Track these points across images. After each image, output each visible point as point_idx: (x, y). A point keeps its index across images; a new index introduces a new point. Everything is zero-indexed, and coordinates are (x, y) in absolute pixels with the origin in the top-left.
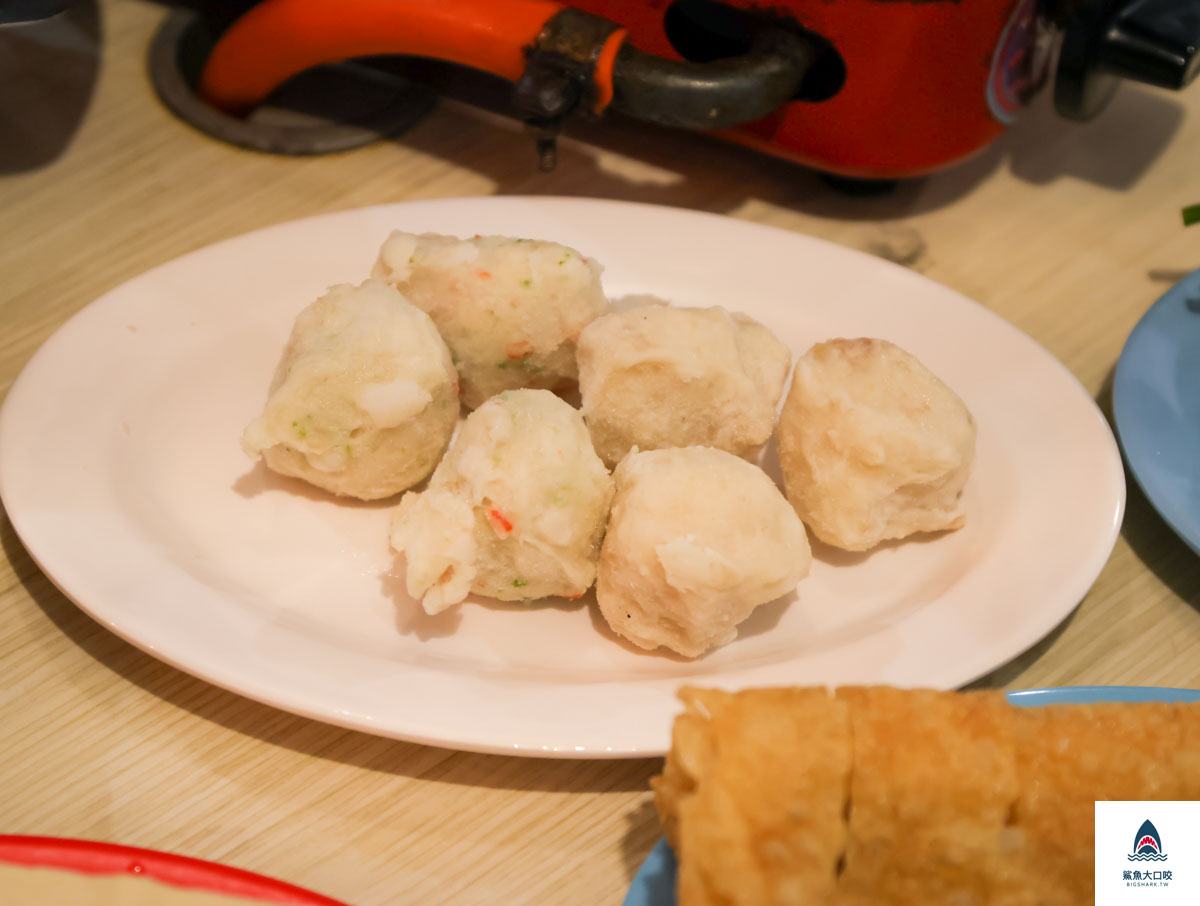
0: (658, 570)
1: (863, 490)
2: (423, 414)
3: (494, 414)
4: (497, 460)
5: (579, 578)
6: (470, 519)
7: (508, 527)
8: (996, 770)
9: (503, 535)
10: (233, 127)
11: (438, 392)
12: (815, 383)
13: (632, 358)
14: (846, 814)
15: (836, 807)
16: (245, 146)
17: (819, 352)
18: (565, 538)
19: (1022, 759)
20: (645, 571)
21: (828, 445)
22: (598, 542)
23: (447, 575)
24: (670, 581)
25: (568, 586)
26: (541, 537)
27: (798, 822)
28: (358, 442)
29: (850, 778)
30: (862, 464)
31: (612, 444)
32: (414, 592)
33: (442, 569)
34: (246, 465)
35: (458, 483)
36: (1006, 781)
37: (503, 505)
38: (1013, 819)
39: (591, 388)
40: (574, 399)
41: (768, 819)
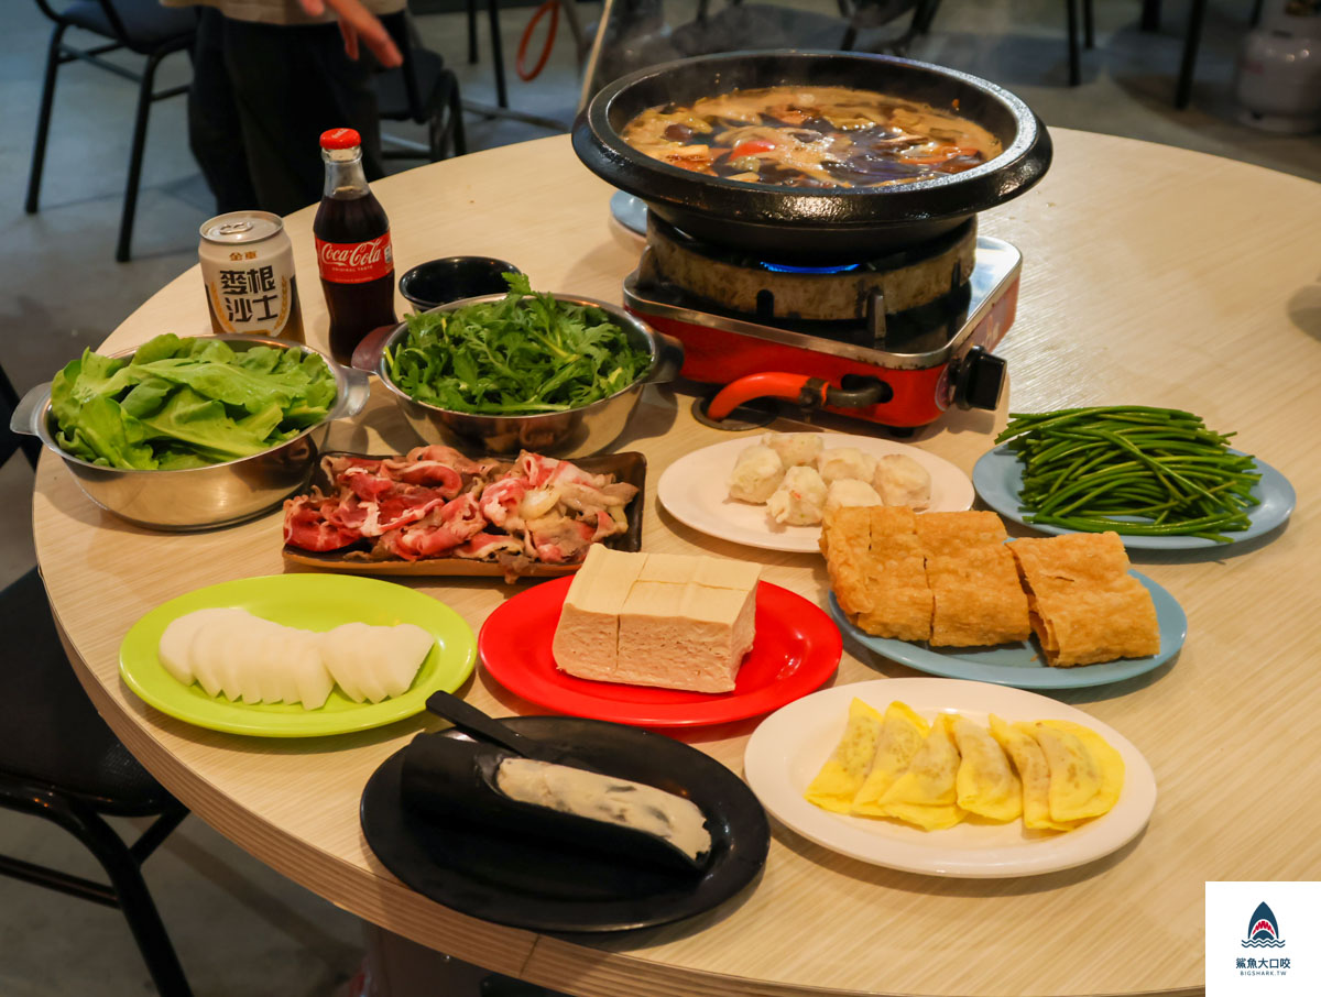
0: (838, 505)
1: (899, 492)
2: (775, 475)
4: (794, 480)
5: (819, 514)
6: (788, 496)
7: (799, 497)
8: (909, 522)
9: (797, 500)
10: (719, 425)
11: (779, 470)
12: (883, 464)
13: (833, 458)
14: (870, 534)
15: (868, 533)
16: (721, 429)
17: (885, 458)
18: (815, 501)
20: (835, 507)
21: (888, 480)
22: (824, 503)
23: (783, 511)
25: (815, 518)
26: (808, 501)
27: (858, 536)
28: (758, 483)
29: (870, 526)
30: (898, 485)
31: (828, 482)
32: (774, 515)
33: (781, 509)
34: (726, 496)
35: (786, 488)
36: (912, 525)
37: (797, 491)
38: (915, 533)
39: (822, 466)
40: (817, 469)
41: (851, 535)
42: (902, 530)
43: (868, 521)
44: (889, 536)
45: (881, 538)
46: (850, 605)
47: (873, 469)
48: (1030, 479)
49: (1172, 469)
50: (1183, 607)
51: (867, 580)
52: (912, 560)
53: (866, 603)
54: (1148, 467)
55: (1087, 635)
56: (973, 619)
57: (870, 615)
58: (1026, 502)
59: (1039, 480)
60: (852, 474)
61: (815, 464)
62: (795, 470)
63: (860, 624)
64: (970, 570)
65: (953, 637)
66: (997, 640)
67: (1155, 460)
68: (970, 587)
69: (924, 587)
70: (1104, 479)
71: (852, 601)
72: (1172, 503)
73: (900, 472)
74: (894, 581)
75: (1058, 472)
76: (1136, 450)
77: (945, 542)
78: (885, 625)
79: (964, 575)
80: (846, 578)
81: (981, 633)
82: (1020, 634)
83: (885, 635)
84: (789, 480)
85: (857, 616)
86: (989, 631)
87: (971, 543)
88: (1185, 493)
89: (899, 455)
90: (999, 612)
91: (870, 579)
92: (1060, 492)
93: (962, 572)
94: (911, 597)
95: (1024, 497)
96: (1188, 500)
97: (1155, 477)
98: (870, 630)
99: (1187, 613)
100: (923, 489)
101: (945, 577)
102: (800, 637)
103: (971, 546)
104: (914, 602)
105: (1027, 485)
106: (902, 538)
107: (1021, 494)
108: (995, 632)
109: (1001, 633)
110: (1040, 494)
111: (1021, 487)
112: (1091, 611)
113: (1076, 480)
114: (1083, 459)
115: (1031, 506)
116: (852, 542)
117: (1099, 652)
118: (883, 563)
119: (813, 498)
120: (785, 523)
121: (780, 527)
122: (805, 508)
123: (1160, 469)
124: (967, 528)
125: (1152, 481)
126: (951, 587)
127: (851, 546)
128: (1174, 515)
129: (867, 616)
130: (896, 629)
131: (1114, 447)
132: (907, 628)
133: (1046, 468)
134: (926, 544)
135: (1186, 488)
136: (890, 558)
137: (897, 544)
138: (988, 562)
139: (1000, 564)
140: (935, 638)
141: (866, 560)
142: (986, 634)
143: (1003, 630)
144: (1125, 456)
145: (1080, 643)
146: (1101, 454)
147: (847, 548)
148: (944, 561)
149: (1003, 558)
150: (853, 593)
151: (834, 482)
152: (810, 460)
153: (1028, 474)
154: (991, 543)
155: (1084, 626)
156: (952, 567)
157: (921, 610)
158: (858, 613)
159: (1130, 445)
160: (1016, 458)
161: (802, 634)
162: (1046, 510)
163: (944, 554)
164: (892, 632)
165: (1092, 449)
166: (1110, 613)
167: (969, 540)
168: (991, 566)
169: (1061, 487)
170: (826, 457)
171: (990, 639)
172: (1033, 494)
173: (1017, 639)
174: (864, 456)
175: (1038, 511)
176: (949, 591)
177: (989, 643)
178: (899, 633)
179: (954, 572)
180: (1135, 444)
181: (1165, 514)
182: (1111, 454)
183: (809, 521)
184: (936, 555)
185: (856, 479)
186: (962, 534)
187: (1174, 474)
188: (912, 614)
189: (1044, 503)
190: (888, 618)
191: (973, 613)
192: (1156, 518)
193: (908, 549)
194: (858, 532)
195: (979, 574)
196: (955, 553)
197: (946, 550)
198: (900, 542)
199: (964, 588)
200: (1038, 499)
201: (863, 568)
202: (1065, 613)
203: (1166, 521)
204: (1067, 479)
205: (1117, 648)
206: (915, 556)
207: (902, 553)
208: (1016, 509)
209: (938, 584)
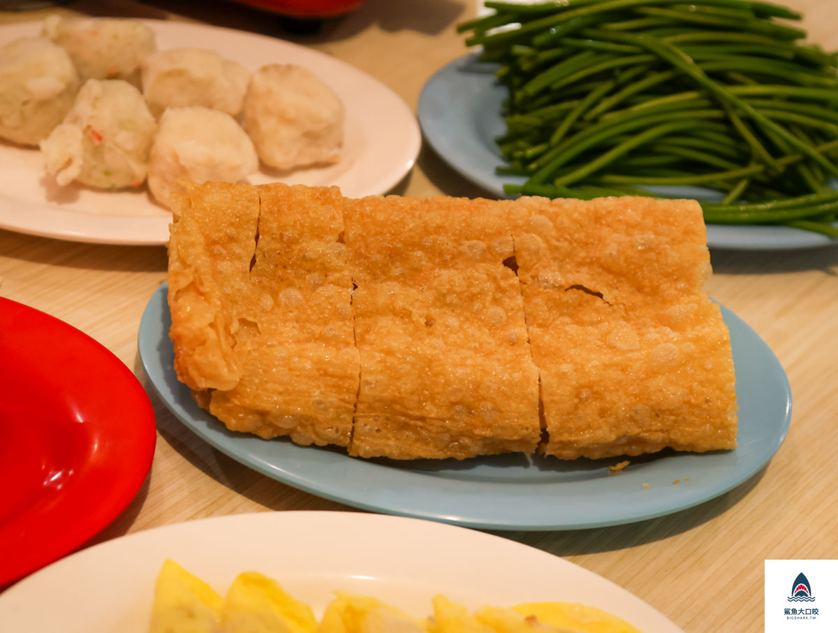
0: (176, 158)
1: (286, 133)
2: (59, 94)
3: (94, 87)
4: (94, 106)
5: (139, 170)
6: (80, 135)
7: (100, 138)
8: (333, 218)
9: (97, 142)
12: (260, 82)
13: (168, 67)
14: (257, 238)
15: (252, 234)
17: (265, 69)
18: (130, 146)
19: (346, 217)
20: (169, 160)
21: (267, 111)
23: (69, 163)
24: (182, 162)
25: (133, 177)
26: (117, 145)
27: (232, 239)
28: (28, 109)
29: (258, 221)
30: (286, 120)
31: (158, 111)
33: (66, 159)
35: (76, 120)
36: (338, 224)
37: (97, 127)
38: (341, 240)
39: (149, 81)
40: (140, 89)
41: (215, 236)
42: (318, 233)
43: (255, 210)
44: (292, 242)
45: (274, 245)
46: (193, 373)
47: (242, 89)
48: (518, 118)
49: (756, 107)
50: (777, 353)
51: (235, 327)
52: (328, 291)
53: (224, 371)
54: (715, 102)
55: (603, 413)
56: (431, 410)
57: (234, 393)
58: (509, 158)
59: (531, 120)
60: (203, 97)
61: (136, 78)
62: (94, 86)
63: (214, 409)
64: (434, 312)
65: (392, 443)
66: (476, 449)
67: (729, 92)
68: (431, 346)
69: (347, 344)
70: (644, 122)
71: (197, 366)
72: (754, 169)
73: (289, 97)
74: (290, 330)
75: (565, 106)
76: (697, 73)
77: (395, 255)
78: (263, 414)
79: (423, 321)
80: (189, 318)
81: (446, 437)
82: (523, 441)
83: (264, 433)
84: (83, 107)
85: (208, 394)
86: (462, 434)
87: (444, 259)
88: (776, 152)
89: (289, 68)
90: (484, 399)
91: (243, 322)
92: (568, 142)
93: (418, 316)
94: (318, 363)
95: (507, 148)
96: (780, 165)
97: (726, 121)
98: (232, 424)
99: (785, 364)
100: (330, 128)
101: (385, 322)
102: (80, 419)
103: (445, 264)
104: (323, 372)
105: (510, 126)
106: (314, 248)
107: (501, 142)
108: (472, 437)
109: (484, 438)
110: (534, 143)
111: (500, 128)
112: (616, 365)
113: (595, 121)
114: (608, 86)
115: (517, 165)
116: (218, 249)
117: (624, 441)
118: (275, 295)
119: (126, 140)
120: (76, 186)
121: (67, 192)
122: (113, 159)
123: (735, 107)
124: (439, 229)
125: (722, 127)
126: (394, 345)
127: (215, 257)
128: (757, 190)
129: (225, 397)
130: (285, 424)
131: (662, 65)
132: (307, 421)
133: (545, 99)
134: (359, 257)
135: (779, 143)
136: (291, 285)
137: (305, 259)
138: (473, 298)
139: (496, 301)
140: (356, 442)
141: (241, 285)
142: (454, 439)
143: (488, 433)
144: (682, 83)
145: (589, 426)
146: (637, 78)
147: (203, 262)
148: (389, 291)
149: (503, 291)
150: (198, 350)
151: (168, 113)
152: (129, 69)
153: (512, 108)
154: (484, 260)
155: (597, 395)
156: (400, 304)
157: (338, 388)
158: (210, 390)
159: (686, 61)
160: (490, 79)
161: (83, 416)
162: (544, 173)
163: (390, 279)
164: (277, 428)
165: (625, 68)
166: (652, 373)
167: (441, 254)
168: (477, 306)
169: (571, 132)
170: (156, 65)
171: (463, 447)
172: (521, 143)
173: (515, 449)
174: (227, 64)
175: (530, 174)
176: (389, 352)
177: (461, 456)
178: (293, 430)
179: (405, 315)
180: (697, 62)
181: (742, 186)
182: (655, 79)
183: (121, 182)
184: (375, 277)
185: (210, 106)
186: (428, 241)
187: (760, 116)
188: (316, 394)
189: (542, 161)
190: (270, 401)
191: (432, 398)
192: (726, 192)
193: (325, 270)
194: (232, 231)
195: (453, 321)
196: (413, 276)
197: (396, 271)
198: (310, 255)
199: (419, 349)
200: (531, 152)
201: (230, 300)
202: (565, 368)
203: (743, 197)
204: (580, 119)
205: (658, 437)
206: (336, 283)
207: (314, 277)
208: (491, 171)
209: (370, 337)
